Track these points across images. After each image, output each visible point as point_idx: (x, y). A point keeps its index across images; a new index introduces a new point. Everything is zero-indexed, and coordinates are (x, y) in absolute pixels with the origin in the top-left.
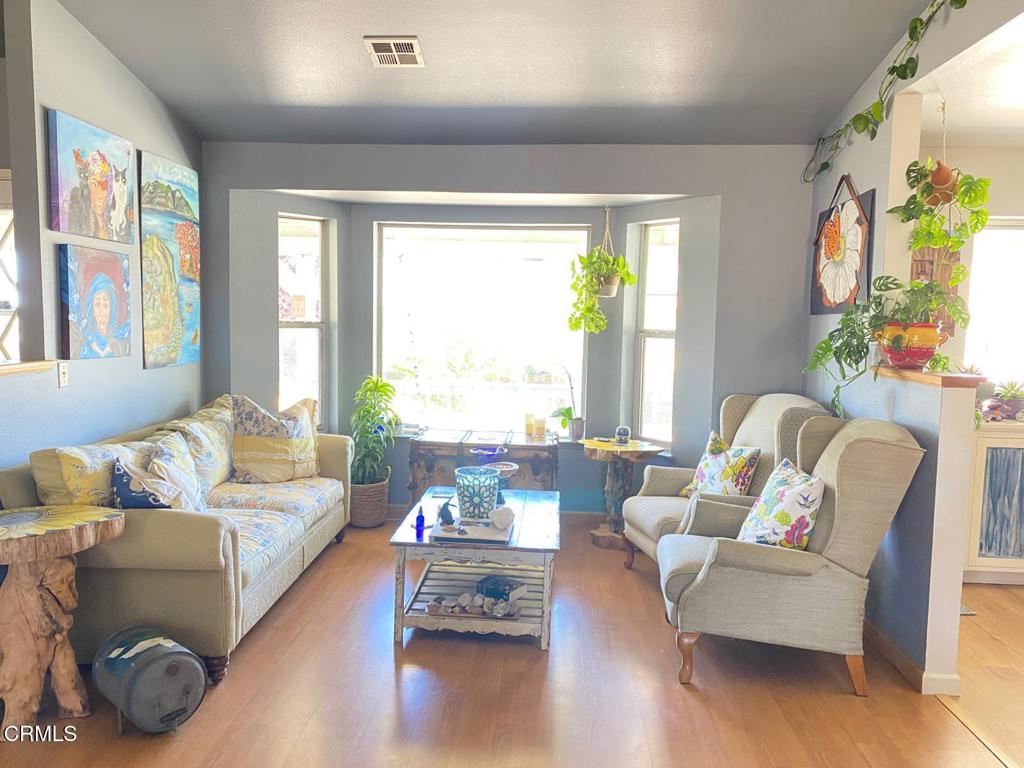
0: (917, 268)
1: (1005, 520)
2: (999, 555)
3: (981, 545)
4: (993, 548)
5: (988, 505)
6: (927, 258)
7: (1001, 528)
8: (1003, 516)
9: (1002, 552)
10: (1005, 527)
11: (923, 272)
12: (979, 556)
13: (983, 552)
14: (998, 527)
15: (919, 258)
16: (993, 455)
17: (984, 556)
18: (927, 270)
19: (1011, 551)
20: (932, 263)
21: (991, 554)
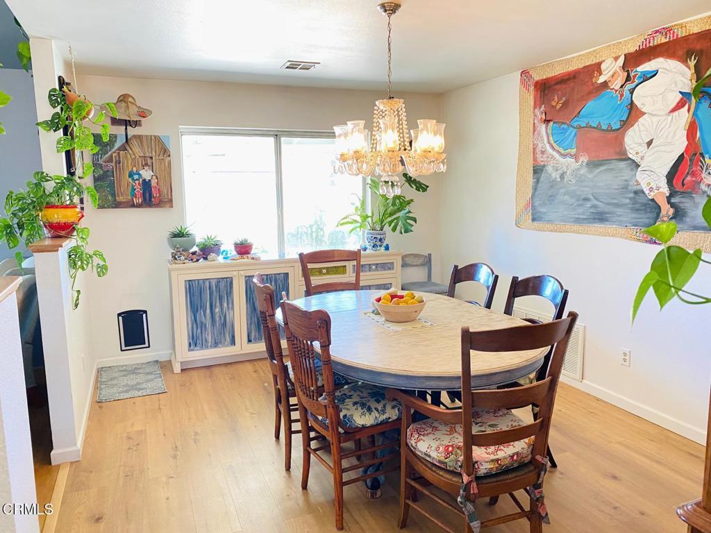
0: (142, 161)
1: (203, 326)
2: (202, 348)
3: (190, 344)
4: (198, 344)
5: (191, 317)
6: (147, 155)
7: (201, 330)
8: (202, 323)
9: (204, 346)
10: (203, 329)
11: (146, 164)
12: (189, 350)
13: (192, 348)
14: (199, 330)
15: (143, 155)
16: (190, 286)
17: (192, 350)
18: (149, 163)
19: (210, 344)
20: (152, 158)
21: (196, 348)
